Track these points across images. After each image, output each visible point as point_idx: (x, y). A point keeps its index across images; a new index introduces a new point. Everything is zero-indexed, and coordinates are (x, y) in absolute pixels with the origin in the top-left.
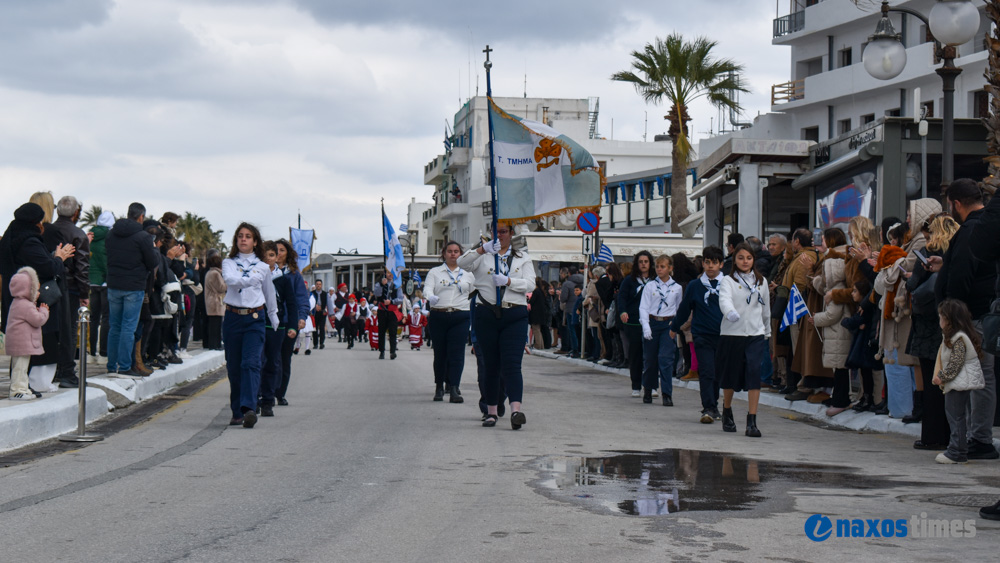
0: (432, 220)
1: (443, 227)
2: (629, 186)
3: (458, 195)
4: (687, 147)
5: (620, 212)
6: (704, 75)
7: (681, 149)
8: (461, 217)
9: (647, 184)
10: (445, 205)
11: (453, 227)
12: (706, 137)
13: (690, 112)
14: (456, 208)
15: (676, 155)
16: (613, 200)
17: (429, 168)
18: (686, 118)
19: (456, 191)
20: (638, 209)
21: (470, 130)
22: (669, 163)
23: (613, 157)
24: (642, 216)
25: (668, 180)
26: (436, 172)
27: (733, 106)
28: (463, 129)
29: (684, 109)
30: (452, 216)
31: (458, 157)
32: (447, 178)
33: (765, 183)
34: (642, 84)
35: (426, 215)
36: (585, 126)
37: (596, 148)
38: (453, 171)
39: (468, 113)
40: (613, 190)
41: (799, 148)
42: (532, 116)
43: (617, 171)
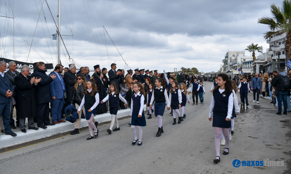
0: (223, 67)
1: (225, 68)
2: (248, 62)
4: (255, 58)
5: (247, 65)
6: (257, 48)
7: (254, 58)
8: (227, 67)
9: (251, 62)
10: (225, 65)
11: (226, 68)
12: (259, 55)
13: (255, 53)
14: (226, 66)
15: (253, 59)
16: (246, 64)
17: (223, 61)
18: (255, 54)
19: (226, 63)
20: (249, 65)
21: (228, 56)
22: (252, 59)
24: (250, 66)
25: (252, 62)
26: (224, 61)
29: (254, 53)
30: (226, 67)
31: (227, 59)
32: (225, 62)
33: (259, 66)
34: (249, 50)
35: (223, 66)
36: (243, 54)
37: (244, 58)
38: (226, 61)
39: (227, 53)
40: (246, 63)
41: (264, 62)
42: (236, 54)
43: (247, 60)
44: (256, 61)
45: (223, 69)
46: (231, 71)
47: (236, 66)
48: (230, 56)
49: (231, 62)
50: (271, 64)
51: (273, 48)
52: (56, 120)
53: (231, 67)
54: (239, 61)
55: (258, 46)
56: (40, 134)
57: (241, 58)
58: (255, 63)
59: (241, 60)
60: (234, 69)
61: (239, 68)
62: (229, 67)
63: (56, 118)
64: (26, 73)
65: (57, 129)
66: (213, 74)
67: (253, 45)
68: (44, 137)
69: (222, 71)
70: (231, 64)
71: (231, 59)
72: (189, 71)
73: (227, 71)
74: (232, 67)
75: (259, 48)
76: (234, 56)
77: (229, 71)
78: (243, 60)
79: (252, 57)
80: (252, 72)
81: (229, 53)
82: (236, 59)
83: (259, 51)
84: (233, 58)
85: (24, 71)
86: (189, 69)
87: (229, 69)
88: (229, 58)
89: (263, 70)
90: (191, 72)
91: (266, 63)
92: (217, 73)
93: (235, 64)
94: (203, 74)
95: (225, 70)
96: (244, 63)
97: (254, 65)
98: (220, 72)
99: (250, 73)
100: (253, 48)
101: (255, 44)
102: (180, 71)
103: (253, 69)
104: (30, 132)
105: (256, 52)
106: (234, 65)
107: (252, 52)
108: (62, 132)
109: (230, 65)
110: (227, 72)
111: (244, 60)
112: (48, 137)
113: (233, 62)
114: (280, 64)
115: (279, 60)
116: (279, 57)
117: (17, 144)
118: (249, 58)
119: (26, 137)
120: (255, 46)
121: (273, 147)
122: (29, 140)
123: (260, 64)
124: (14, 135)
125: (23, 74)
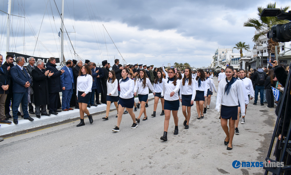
0: (213, 63)
1: (215, 64)
2: (236, 59)
3: (216, 60)
4: (242, 55)
5: (235, 62)
6: (244, 46)
8: (217, 63)
9: (238, 59)
11: (216, 64)
14: (216, 61)
18: (242, 51)
20: (237, 61)
22: (240, 56)
23: (234, 55)
26: (214, 57)
27: (247, 50)
28: (217, 52)
29: (242, 50)
31: (216, 56)
33: (245, 62)
36: (231, 51)
37: (233, 54)
38: (216, 57)
39: (217, 50)
40: (234, 59)
41: (249, 58)
42: (225, 51)
43: (235, 57)
44: (242, 58)
45: (213, 65)
46: (220, 66)
47: (225, 62)
48: (220, 52)
49: (220, 58)
50: (256, 61)
52: (66, 108)
53: (220, 63)
54: (228, 58)
55: (245, 44)
56: (54, 119)
57: (230, 55)
58: (242, 60)
59: (230, 57)
60: (223, 65)
61: (227, 64)
62: (219, 63)
63: (66, 106)
64: (41, 66)
65: (67, 116)
66: (204, 69)
67: (240, 43)
68: (57, 122)
69: (212, 67)
70: (220, 60)
71: (220, 56)
72: (181, 66)
73: (217, 66)
74: (222, 63)
75: (247, 47)
76: (223, 52)
78: (231, 57)
79: (240, 54)
80: (239, 68)
81: (219, 49)
82: (225, 56)
83: (246, 49)
84: (223, 55)
85: (39, 65)
86: (181, 64)
88: (219, 54)
89: (249, 66)
90: (183, 67)
91: (252, 60)
92: (207, 69)
93: (224, 60)
94: (195, 69)
95: (215, 66)
96: (232, 60)
97: (240, 62)
98: (210, 67)
99: (238, 69)
100: (241, 46)
102: (174, 66)
103: (239, 65)
104: (43, 118)
105: (243, 50)
106: (223, 61)
107: (240, 50)
108: (72, 118)
109: (220, 62)
110: (217, 68)
111: (233, 56)
112: (61, 122)
113: (223, 58)
114: (263, 61)
115: (262, 58)
116: (262, 54)
117: (35, 127)
118: (237, 55)
119: (43, 121)
120: (243, 44)
121: (251, 131)
122: (44, 124)
123: (246, 61)
124: (31, 120)
125: (39, 67)
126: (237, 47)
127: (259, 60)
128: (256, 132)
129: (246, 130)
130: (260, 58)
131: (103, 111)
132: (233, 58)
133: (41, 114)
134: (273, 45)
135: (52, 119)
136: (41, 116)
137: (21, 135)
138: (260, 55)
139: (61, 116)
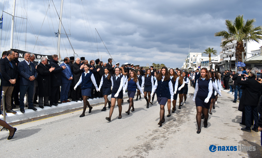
1: (187, 65)
3: (188, 62)
5: (205, 64)
6: (212, 51)
8: (189, 64)
9: (207, 62)
15: (209, 59)
18: (211, 55)
21: (189, 56)
22: (209, 60)
24: (207, 65)
31: (188, 58)
35: (185, 64)
36: (201, 55)
37: (202, 58)
38: (188, 60)
40: (204, 62)
42: (196, 55)
43: (204, 60)
44: (212, 62)
45: (185, 66)
46: (192, 68)
47: (196, 65)
48: (191, 56)
49: (192, 60)
50: (224, 64)
51: (226, 52)
52: (64, 100)
54: (198, 61)
55: (213, 50)
56: (55, 110)
57: (200, 58)
59: (200, 60)
60: (195, 67)
61: (198, 66)
62: (190, 65)
64: (45, 62)
65: (67, 107)
67: (209, 48)
69: (185, 68)
70: (192, 62)
72: (158, 67)
73: (188, 68)
74: (193, 65)
75: (214, 52)
76: (194, 56)
77: (190, 68)
78: (201, 60)
79: (209, 58)
80: (209, 69)
81: (190, 54)
82: (196, 60)
83: (214, 54)
84: (194, 58)
85: (43, 61)
86: (158, 65)
87: (190, 66)
88: (190, 58)
89: (218, 68)
90: (160, 67)
91: (220, 63)
93: (195, 62)
95: (187, 67)
96: (202, 62)
97: (211, 64)
98: (183, 68)
100: (209, 51)
101: (211, 48)
103: (209, 67)
104: (46, 108)
105: (212, 54)
106: (194, 64)
107: (209, 54)
108: (70, 109)
109: (191, 64)
111: (202, 60)
112: (61, 112)
113: (194, 61)
114: (232, 64)
115: (231, 62)
116: (231, 59)
117: (39, 116)
118: (206, 59)
119: (46, 111)
120: (211, 50)
121: (229, 125)
122: (47, 114)
123: (216, 64)
124: (35, 110)
125: (43, 63)
126: (206, 52)
127: (228, 63)
128: (234, 127)
129: (226, 124)
130: (229, 62)
131: (97, 103)
132: (202, 61)
133: (43, 105)
134: (240, 51)
135: (53, 110)
136: (44, 107)
137: (27, 123)
138: (228, 59)
139: (62, 107)
